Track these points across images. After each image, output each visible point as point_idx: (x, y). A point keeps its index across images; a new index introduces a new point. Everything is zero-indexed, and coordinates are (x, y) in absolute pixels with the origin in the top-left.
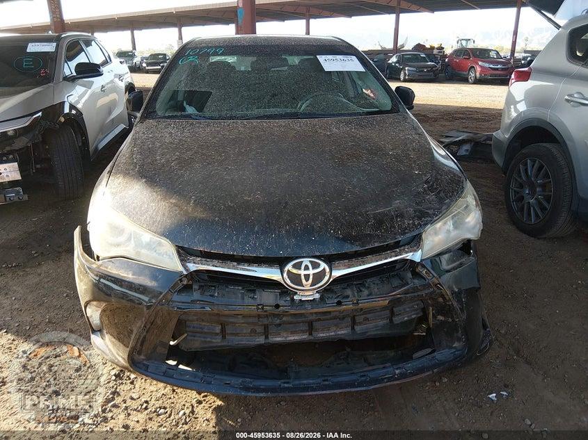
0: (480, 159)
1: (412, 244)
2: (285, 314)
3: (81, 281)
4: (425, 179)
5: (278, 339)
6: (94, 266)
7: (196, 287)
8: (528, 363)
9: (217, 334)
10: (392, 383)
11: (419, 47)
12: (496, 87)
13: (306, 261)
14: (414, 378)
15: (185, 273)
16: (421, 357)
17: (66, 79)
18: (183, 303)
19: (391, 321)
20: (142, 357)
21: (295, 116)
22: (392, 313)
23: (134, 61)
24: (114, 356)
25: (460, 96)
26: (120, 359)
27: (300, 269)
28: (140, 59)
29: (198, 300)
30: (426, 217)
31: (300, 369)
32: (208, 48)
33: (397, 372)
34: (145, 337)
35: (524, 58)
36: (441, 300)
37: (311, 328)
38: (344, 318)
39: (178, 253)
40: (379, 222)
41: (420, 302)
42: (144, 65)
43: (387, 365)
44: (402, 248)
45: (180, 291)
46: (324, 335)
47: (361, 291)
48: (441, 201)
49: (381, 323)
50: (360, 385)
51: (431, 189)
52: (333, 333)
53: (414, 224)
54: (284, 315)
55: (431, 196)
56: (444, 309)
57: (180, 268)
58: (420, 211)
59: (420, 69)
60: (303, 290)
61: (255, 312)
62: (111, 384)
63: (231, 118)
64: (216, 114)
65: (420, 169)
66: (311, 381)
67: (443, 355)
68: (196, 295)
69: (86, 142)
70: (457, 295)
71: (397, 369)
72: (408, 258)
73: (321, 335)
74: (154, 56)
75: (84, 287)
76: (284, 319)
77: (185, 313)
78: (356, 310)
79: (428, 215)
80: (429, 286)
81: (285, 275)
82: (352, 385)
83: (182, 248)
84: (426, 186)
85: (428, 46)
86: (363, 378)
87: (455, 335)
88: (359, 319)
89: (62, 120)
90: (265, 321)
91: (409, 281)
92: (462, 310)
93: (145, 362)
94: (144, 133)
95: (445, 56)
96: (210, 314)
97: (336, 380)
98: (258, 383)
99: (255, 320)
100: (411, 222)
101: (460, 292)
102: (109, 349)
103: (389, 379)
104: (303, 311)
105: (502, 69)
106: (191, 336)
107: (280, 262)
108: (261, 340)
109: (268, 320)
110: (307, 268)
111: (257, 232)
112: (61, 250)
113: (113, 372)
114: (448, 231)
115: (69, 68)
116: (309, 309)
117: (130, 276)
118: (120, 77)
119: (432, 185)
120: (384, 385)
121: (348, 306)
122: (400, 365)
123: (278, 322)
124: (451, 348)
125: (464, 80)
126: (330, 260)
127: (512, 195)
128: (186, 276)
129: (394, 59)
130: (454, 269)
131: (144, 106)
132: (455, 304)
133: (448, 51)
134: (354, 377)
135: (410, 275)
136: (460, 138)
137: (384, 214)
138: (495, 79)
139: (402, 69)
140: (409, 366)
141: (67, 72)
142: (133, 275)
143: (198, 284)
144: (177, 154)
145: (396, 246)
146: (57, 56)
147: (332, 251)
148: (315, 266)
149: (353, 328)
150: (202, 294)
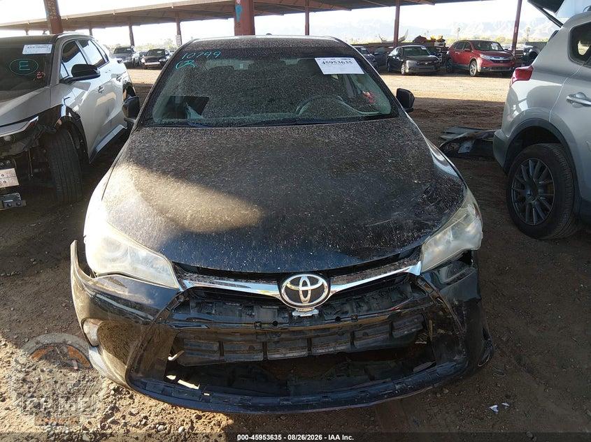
0: (482, 156)
1: (412, 257)
2: (284, 331)
3: (77, 297)
4: (424, 188)
5: (277, 356)
6: (90, 283)
7: (192, 304)
8: (530, 371)
9: (215, 352)
10: (392, 399)
11: (420, 40)
12: (498, 79)
13: (304, 277)
14: (415, 393)
15: (182, 290)
16: (421, 372)
17: (63, 81)
18: (180, 321)
19: (391, 335)
20: (140, 375)
21: (293, 122)
22: (392, 328)
23: (133, 57)
24: (112, 373)
25: (461, 89)
26: (118, 377)
27: (298, 285)
28: (138, 55)
29: (195, 318)
30: (426, 228)
31: (301, 383)
32: (205, 51)
33: (397, 387)
34: (142, 356)
35: (526, 50)
36: (441, 313)
37: (310, 344)
38: (343, 334)
39: (175, 269)
40: (378, 235)
41: (420, 316)
42: (143, 61)
43: (387, 380)
44: (402, 261)
45: (177, 309)
46: (324, 351)
47: (360, 306)
48: (441, 211)
49: (381, 337)
50: (361, 401)
51: (431, 199)
52: (332, 349)
53: (413, 236)
54: (282, 333)
55: (431, 207)
56: (445, 323)
57: (177, 286)
58: (420, 223)
59: (421, 63)
60: (301, 307)
61: (253, 330)
62: (110, 400)
63: (229, 125)
64: (213, 121)
65: (419, 178)
66: (311, 398)
67: (443, 368)
68: (193, 313)
69: (84, 145)
70: (457, 309)
71: (397, 384)
72: (407, 271)
73: (320, 351)
74: (153, 52)
75: (80, 304)
76: (283, 336)
77: (182, 331)
78: (355, 325)
79: (428, 227)
80: (429, 299)
81: (283, 291)
82: (351, 401)
83: (179, 264)
84: (425, 196)
85: (429, 39)
86: (363, 394)
87: (456, 348)
88: (359, 334)
89: (60, 122)
90: (263, 339)
91: (409, 295)
92: (462, 323)
93: (142, 380)
94: (140, 142)
95: (447, 49)
96: (207, 332)
97: (334, 396)
98: (257, 400)
99: (254, 338)
100: (410, 234)
101: (460, 306)
102: (108, 367)
103: (390, 395)
104: (302, 328)
105: (504, 62)
106: (189, 353)
107: (278, 278)
108: (259, 357)
109: (266, 337)
110: (305, 284)
111: (255, 248)
112: (59, 257)
113: (112, 387)
114: (448, 242)
115: (66, 70)
116: (307, 326)
117: (127, 294)
118: (118, 77)
119: (432, 195)
120: (384, 401)
121: (347, 322)
122: (400, 380)
123: (276, 339)
124: (451, 361)
125: (466, 73)
126: (329, 275)
127: (513, 195)
128: (183, 293)
129: (395, 52)
130: (454, 281)
131: (140, 113)
132: (455, 318)
133: (449, 44)
134: (353, 393)
135: (409, 289)
136: (461, 136)
137: (383, 227)
138: (496, 72)
139: (403, 62)
140: (409, 380)
141: (64, 74)
142: (129, 292)
143: (196, 301)
144: (174, 164)
145: (395, 260)
146: (53, 58)
147: (330, 266)
148: (314, 282)
149: (352, 344)
150: (199, 311)
